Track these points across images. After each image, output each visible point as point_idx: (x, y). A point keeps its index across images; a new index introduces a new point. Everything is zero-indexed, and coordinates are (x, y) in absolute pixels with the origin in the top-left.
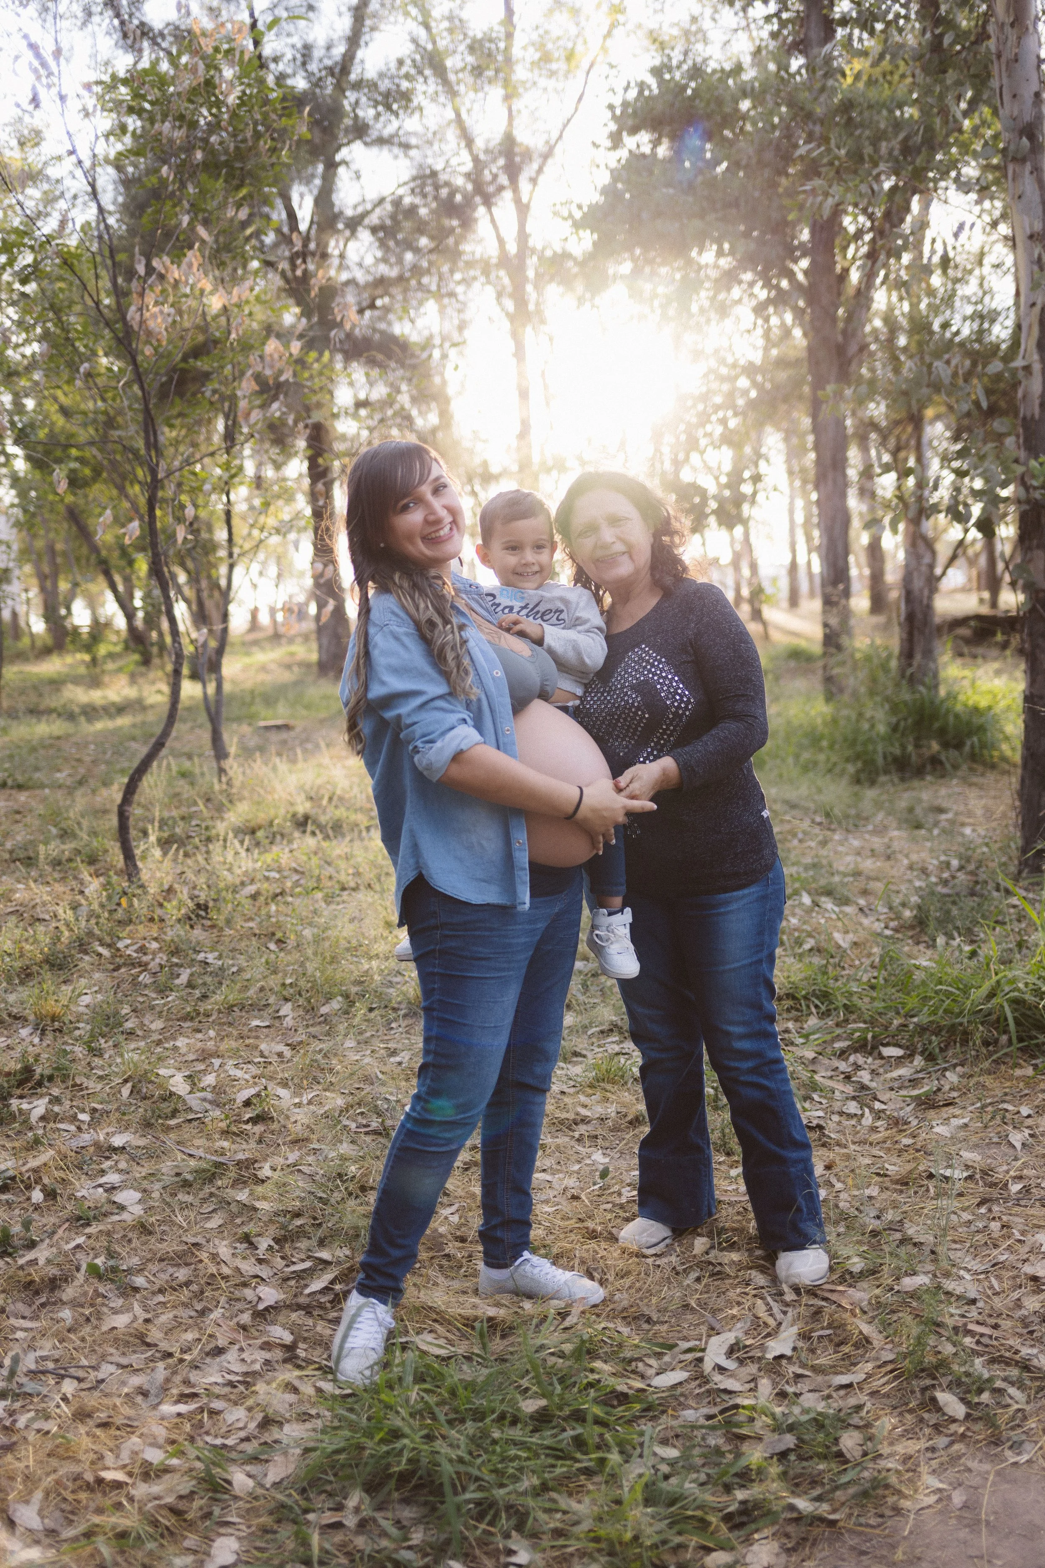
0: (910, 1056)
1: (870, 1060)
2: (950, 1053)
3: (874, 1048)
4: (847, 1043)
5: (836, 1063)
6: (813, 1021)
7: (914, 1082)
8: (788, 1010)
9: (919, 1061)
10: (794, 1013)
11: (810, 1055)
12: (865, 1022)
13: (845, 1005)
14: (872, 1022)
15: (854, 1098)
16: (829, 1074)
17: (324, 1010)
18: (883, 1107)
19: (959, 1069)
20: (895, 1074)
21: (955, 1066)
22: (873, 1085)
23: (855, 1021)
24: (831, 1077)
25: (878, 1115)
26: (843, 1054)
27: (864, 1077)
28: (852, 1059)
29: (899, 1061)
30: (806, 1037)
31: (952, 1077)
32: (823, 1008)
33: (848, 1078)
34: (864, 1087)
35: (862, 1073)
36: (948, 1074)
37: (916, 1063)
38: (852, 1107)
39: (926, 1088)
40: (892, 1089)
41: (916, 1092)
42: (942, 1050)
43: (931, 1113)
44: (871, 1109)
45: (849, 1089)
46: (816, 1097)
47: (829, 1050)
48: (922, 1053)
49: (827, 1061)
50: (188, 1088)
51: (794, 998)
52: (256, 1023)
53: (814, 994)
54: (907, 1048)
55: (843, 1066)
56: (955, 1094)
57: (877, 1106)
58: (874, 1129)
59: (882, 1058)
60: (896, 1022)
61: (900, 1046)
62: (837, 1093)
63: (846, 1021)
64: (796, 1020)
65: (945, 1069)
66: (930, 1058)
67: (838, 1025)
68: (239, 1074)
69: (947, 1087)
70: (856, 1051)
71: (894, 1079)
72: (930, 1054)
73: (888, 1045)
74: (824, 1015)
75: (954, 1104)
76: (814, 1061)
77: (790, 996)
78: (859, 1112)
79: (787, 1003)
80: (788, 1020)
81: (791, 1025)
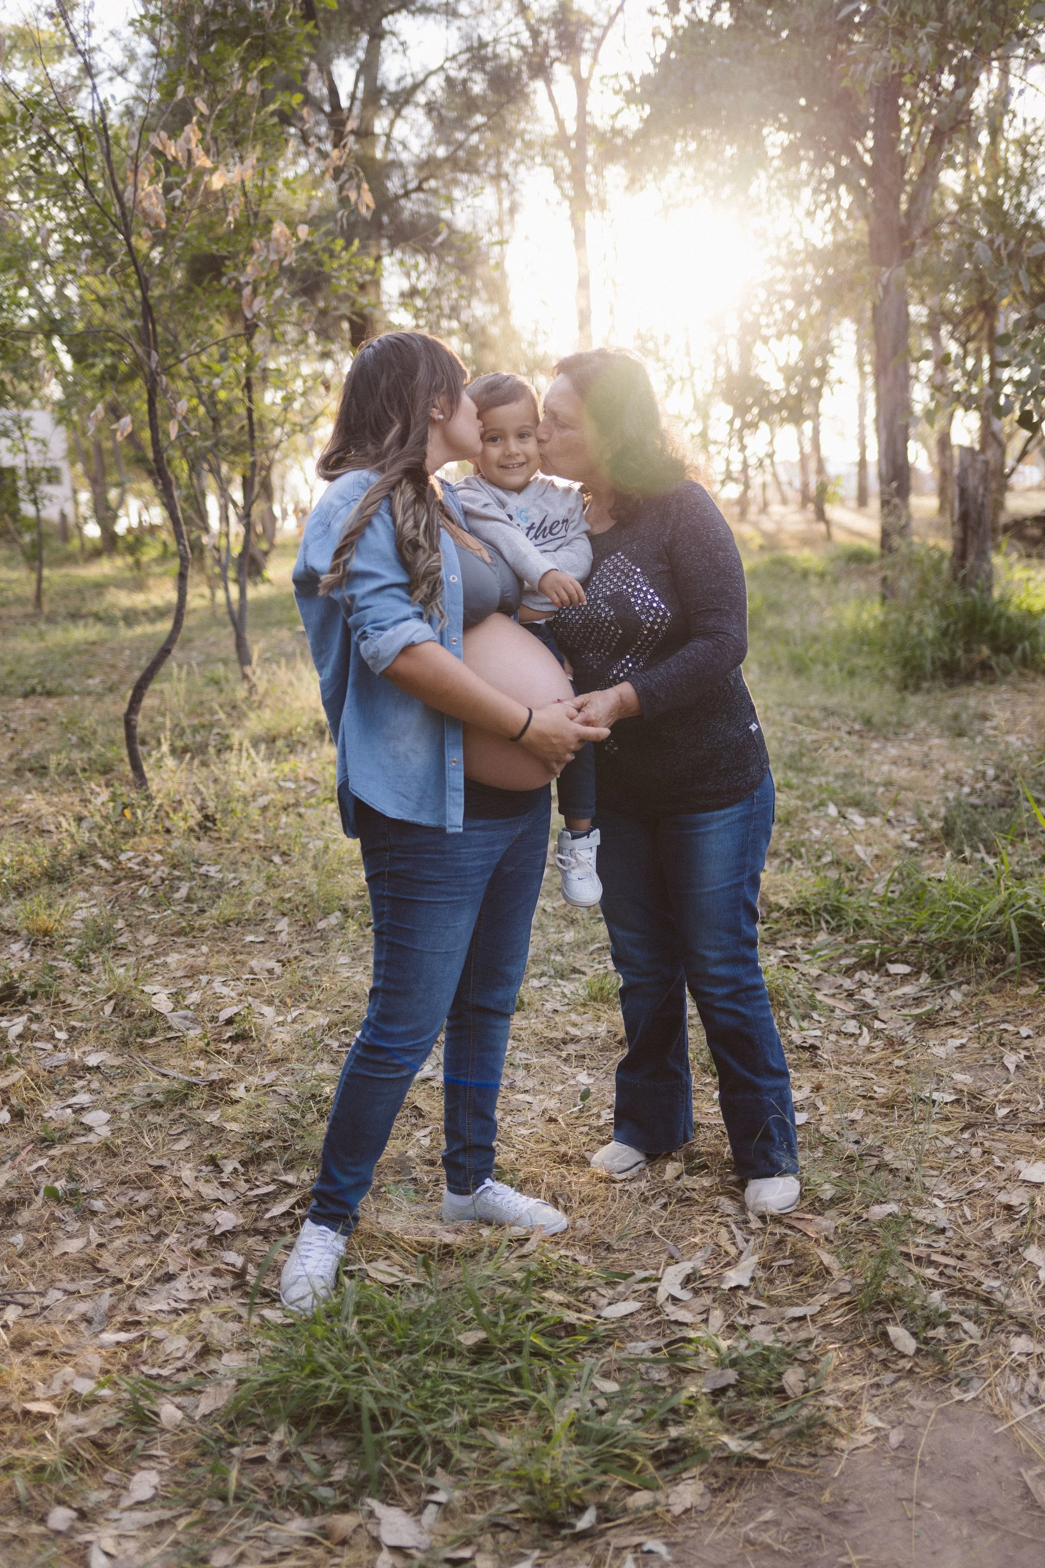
0: (917, 974)
1: (875, 977)
2: (957, 970)
3: (881, 965)
4: (854, 960)
5: (840, 980)
6: (822, 937)
7: (918, 1001)
8: (798, 926)
9: (925, 979)
10: (804, 929)
11: (815, 972)
12: (875, 938)
13: (856, 921)
14: (882, 939)
15: (854, 1017)
16: (833, 991)
17: (321, 925)
18: (883, 1026)
19: (964, 987)
20: (899, 992)
21: (960, 984)
22: (876, 1003)
23: (865, 938)
24: (834, 995)
25: (876, 1034)
26: (848, 971)
27: (868, 995)
28: (857, 976)
29: (905, 979)
30: (813, 953)
31: (956, 996)
32: (833, 924)
33: (850, 995)
34: (865, 1006)
35: (863, 991)
36: (952, 992)
37: (921, 981)
38: (851, 1026)
39: (928, 1007)
40: (893, 1008)
41: (917, 1011)
42: (949, 968)
43: (931, 1033)
44: (870, 1028)
45: (850, 1008)
46: (815, 1016)
47: (834, 969)
48: (928, 971)
49: (831, 979)
50: (172, 1006)
51: (804, 913)
52: (250, 938)
53: (826, 909)
54: (915, 965)
55: (848, 984)
56: (957, 1013)
57: (877, 1025)
58: (869, 1049)
59: (889, 975)
60: (906, 938)
61: (908, 963)
62: (838, 1011)
63: (856, 937)
64: (805, 935)
65: (950, 987)
66: (937, 976)
67: (846, 941)
68: (225, 991)
69: (950, 1006)
70: (862, 968)
71: (898, 998)
72: (937, 971)
73: (895, 962)
74: (834, 931)
75: (954, 1023)
76: (818, 978)
77: (801, 911)
78: (857, 1032)
79: (797, 919)
80: (796, 935)
81: (799, 941)
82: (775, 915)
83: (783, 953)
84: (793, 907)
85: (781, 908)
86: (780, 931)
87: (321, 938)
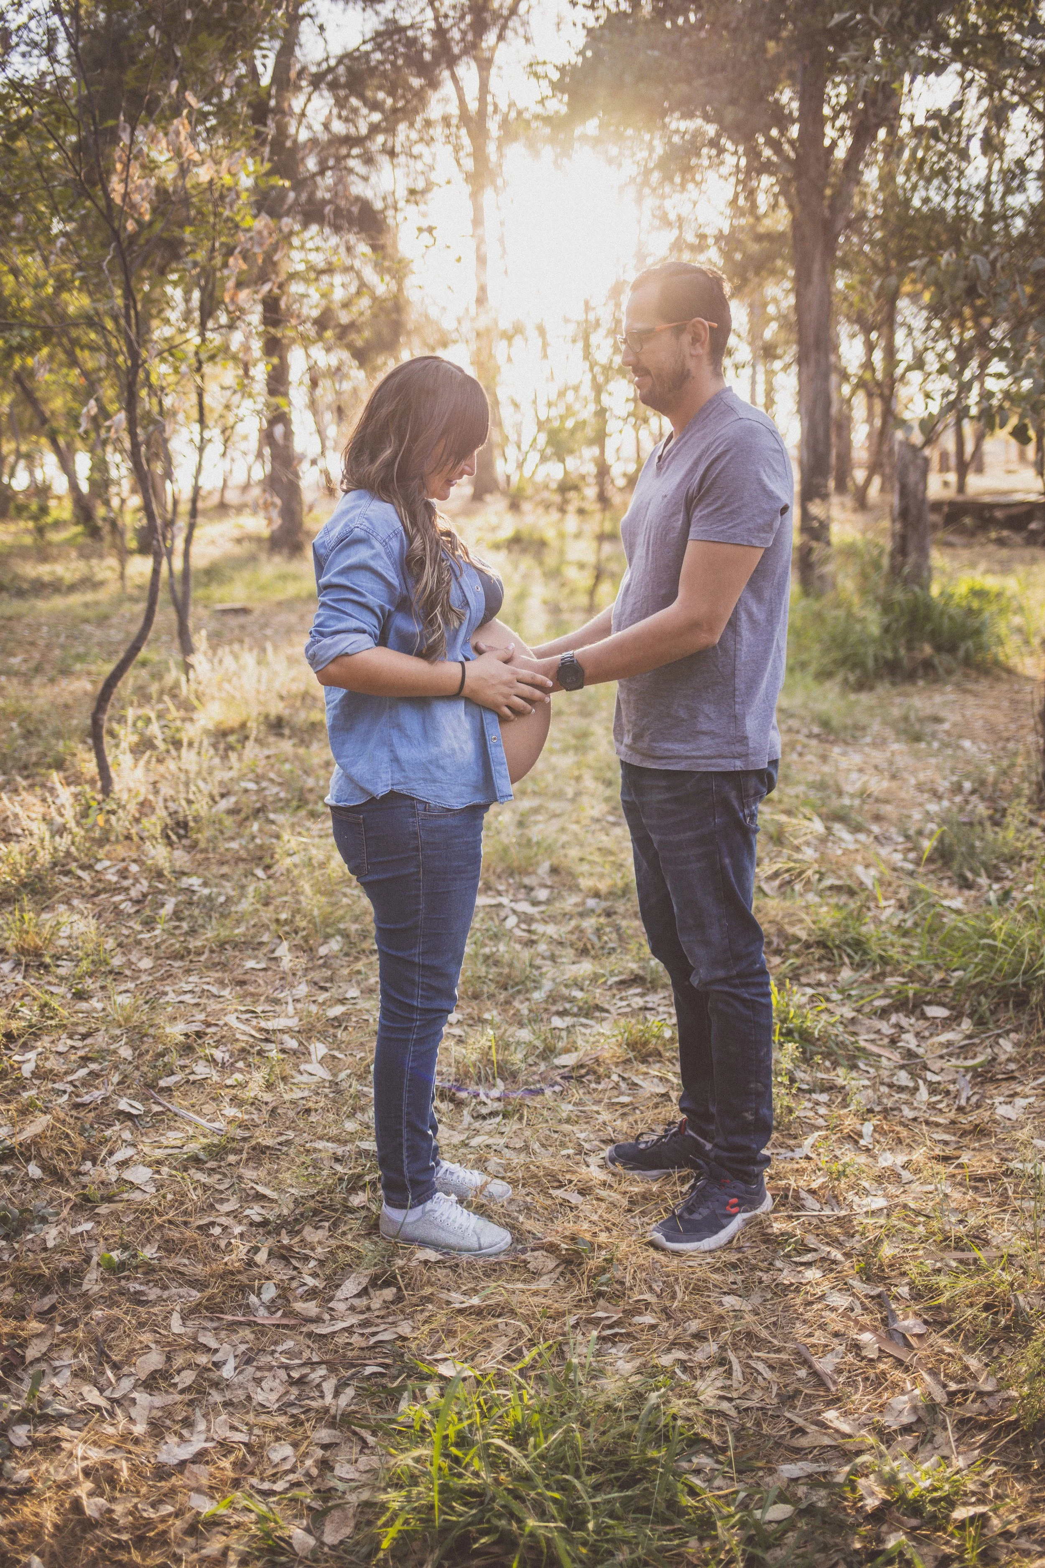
0: (957, 1018)
1: (913, 1021)
2: (1002, 1017)
3: (916, 1006)
4: (888, 1001)
5: (878, 1024)
6: (846, 974)
7: (964, 1051)
8: (819, 960)
9: (967, 1025)
10: (826, 963)
11: (849, 1013)
12: (903, 975)
13: (881, 957)
14: (911, 976)
15: (902, 1067)
16: (873, 1036)
17: (323, 951)
18: (937, 1078)
19: (1012, 1035)
20: (943, 1038)
21: (1008, 1032)
22: (920, 1051)
23: (892, 975)
24: (873, 1041)
25: (933, 1088)
26: (884, 1013)
27: (909, 1041)
28: (894, 1018)
29: (948, 1023)
30: (842, 991)
31: (1007, 1046)
32: (857, 958)
33: (893, 1042)
34: (910, 1054)
35: (907, 1036)
36: (1001, 1041)
37: (964, 1026)
38: (903, 1078)
39: (980, 1059)
40: (941, 1057)
41: (970, 1063)
42: (993, 1013)
43: (992, 1088)
44: (925, 1081)
45: (897, 1056)
46: (862, 1065)
47: (867, 1009)
48: (970, 1016)
49: (867, 1022)
51: (825, 946)
52: (251, 964)
53: (847, 943)
54: (952, 1008)
55: (886, 1028)
56: (1012, 1066)
57: (930, 1076)
58: (932, 1106)
59: (926, 1018)
60: (938, 976)
61: (944, 1006)
62: (884, 1060)
63: (883, 974)
64: (829, 971)
65: (999, 1036)
66: (980, 1023)
67: (873, 978)
69: (1003, 1058)
70: (897, 1011)
71: (941, 1045)
72: (981, 1017)
73: (930, 1003)
74: (858, 967)
75: (1014, 1078)
76: (853, 1021)
77: (821, 944)
78: (911, 1084)
79: (818, 952)
80: (821, 970)
81: (823, 977)
82: (794, 947)
83: (810, 991)
84: (812, 939)
85: (798, 940)
86: (802, 966)
87: (325, 965)
